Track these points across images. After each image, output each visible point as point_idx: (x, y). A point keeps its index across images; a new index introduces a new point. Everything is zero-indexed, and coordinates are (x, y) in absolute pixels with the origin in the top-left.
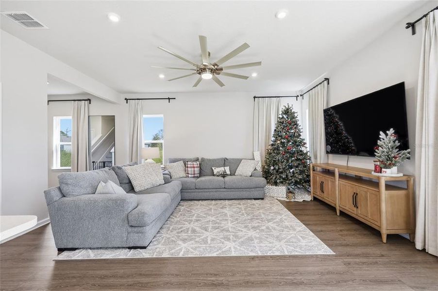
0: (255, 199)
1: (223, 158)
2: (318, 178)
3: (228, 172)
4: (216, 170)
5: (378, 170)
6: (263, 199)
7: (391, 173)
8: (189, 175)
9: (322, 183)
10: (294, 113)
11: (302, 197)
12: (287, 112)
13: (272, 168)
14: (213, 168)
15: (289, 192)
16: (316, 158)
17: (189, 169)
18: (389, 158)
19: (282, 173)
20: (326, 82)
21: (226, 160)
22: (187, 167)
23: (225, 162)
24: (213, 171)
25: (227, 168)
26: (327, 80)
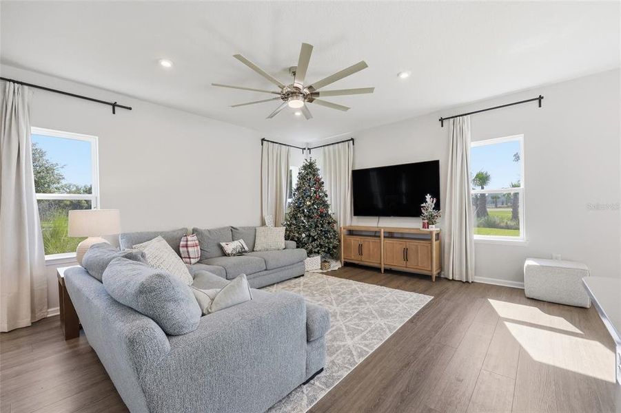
0: (296, 278)
1: (227, 228)
2: (352, 241)
3: (246, 248)
4: (230, 247)
5: (426, 226)
6: (303, 275)
7: (435, 228)
8: (193, 261)
9: (360, 245)
11: (335, 265)
12: (310, 168)
13: (304, 235)
14: (223, 244)
15: (324, 262)
16: (340, 221)
17: (190, 249)
18: (433, 218)
20: (351, 142)
21: (233, 229)
22: (187, 246)
23: (234, 233)
24: (221, 248)
25: (242, 241)
26: (352, 139)
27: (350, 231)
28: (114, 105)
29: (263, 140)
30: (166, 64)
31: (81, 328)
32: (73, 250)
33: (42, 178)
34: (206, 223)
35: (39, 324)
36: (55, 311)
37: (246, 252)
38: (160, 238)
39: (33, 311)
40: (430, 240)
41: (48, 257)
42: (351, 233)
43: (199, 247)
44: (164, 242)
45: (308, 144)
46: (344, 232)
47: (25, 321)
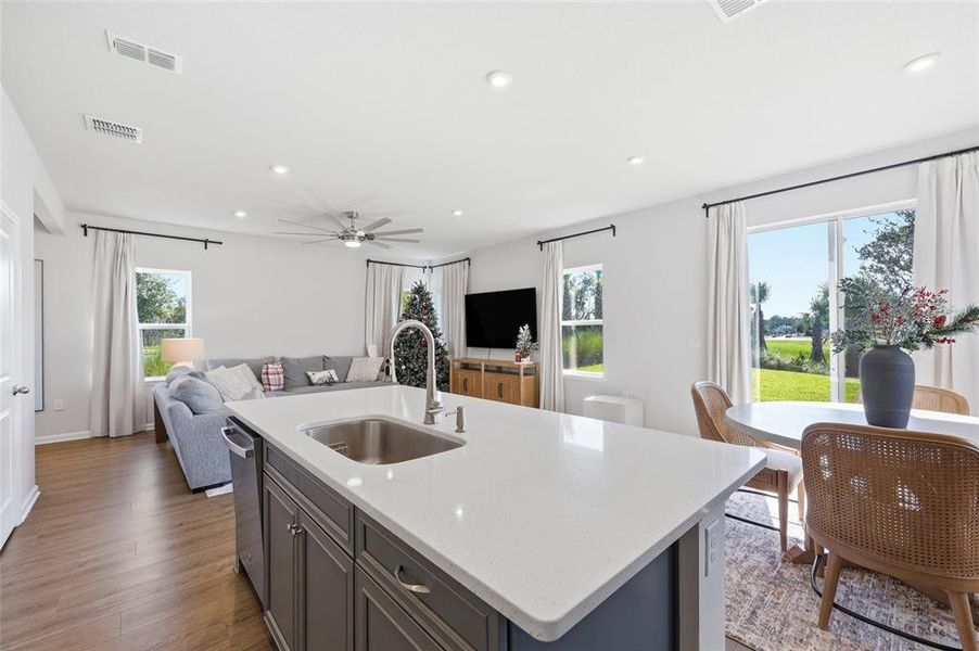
1: (319, 357)
2: (457, 374)
3: (336, 379)
4: (316, 377)
5: (519, 359)
7: (526, 362)
8: (272, 388)
9: (466, 380)
10: (428, 293)
12: (419, 290)
13: (403, 367)
14: (310, 374)
16: (453, 353)
18: (526, 350)
19: (417, 372)
20: (467, 262)
21: (325, 359)
22: (267, 374)
23: (325, 362)
24: (309, 378)
25: (333, 372)
26: (468, 259)
27: (463, 364)
28: (206, 242)
29: (368, 261)
30: (240, 214)
31: (167, 437)
32: (165, 374)
33: (154, 296)
34: (296, 352)
35: (138, 435)
36: (151, 426)
37: (335, 382)
38: (245, 365)
39: (134, 424)
40: (518, 374)
41: (148, 379)
42: (466, 366)
43: (282, 376)
44: (249, 370)
45: (430, 261)
46: (457, 365)
47: (128, 430)
